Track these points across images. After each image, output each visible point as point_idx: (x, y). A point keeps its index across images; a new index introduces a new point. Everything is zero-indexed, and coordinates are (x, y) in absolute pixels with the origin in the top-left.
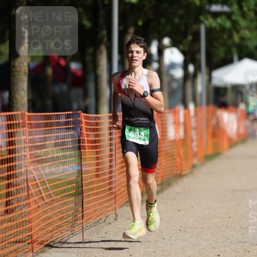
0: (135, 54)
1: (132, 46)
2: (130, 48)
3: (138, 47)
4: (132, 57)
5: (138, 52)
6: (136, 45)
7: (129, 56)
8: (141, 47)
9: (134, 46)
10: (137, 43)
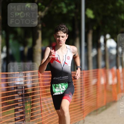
0: (61, 38)
1: (59, 32)
2: (58, 34)
3: (63, 33)
4: (59, 40)
5: (63, 37)
6: (62, 32)
7: (57, 39)
8: (64, 33)
9: (60, 33)
10: (62, 30)
